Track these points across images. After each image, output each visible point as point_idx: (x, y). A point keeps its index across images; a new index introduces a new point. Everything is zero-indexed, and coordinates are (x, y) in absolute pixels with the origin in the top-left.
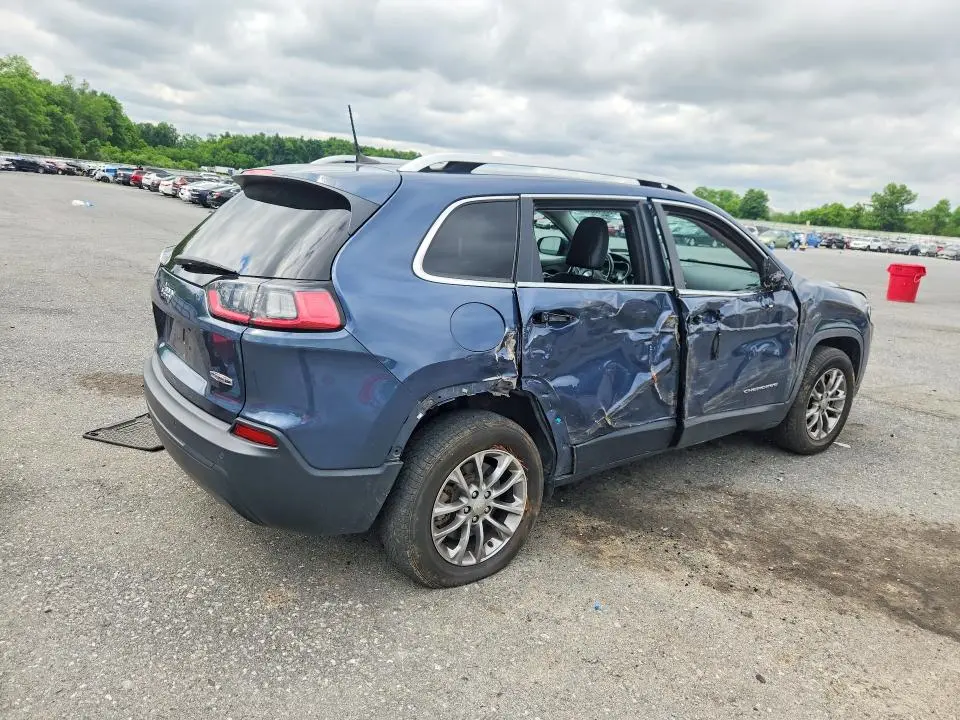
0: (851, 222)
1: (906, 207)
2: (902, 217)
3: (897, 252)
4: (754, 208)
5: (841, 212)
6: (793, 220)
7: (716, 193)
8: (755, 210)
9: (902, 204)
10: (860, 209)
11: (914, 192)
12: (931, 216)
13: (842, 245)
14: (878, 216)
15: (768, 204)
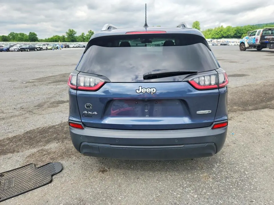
0: (63, 40)
1: (75, 35)
2: (74, 38)
3: (81, 47)
4: (33, 38)
5: (59, 38)
6: (46, 40)
7: (18, 34)
8: (34, 39)
9: (74, 35)
10: (64, 37)
11: (75, 31)
12: (81, 37)
13: (68, 47)
14: (69, 38)
15: (37, 37)
